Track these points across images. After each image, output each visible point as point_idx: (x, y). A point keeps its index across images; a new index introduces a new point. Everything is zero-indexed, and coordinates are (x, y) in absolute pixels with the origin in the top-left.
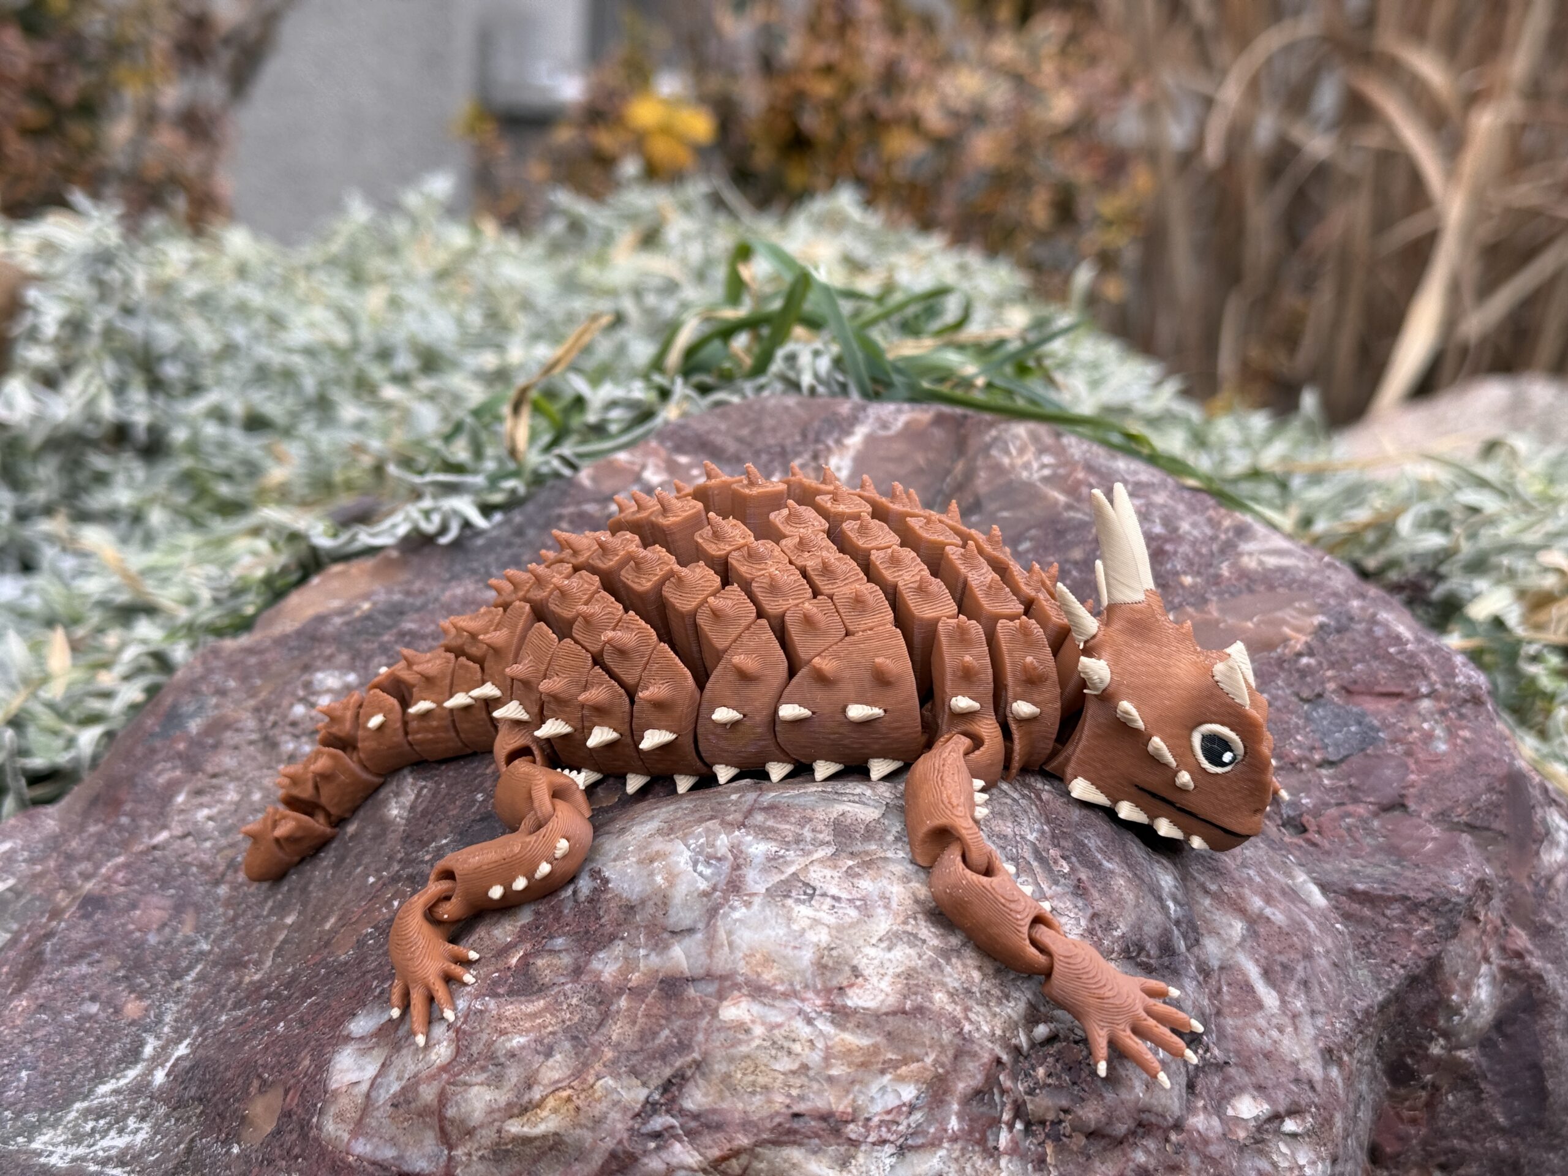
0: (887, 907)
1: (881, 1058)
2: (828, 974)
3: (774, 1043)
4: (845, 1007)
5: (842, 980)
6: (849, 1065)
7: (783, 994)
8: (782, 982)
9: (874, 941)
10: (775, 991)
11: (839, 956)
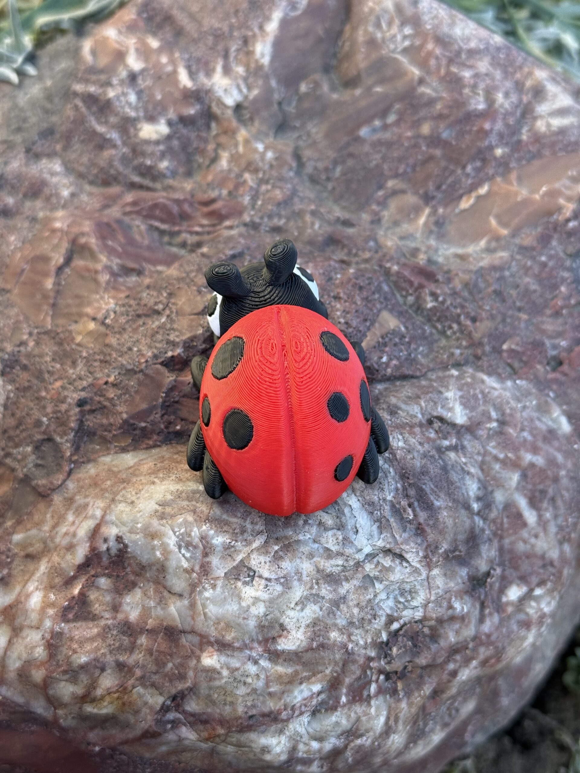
0: (300, 580)
1: (300, 677)
2: (266, 630)
3: (235, 679)
4: (276, 651)
5: (274, 633)
6: (281, 684)
7: (238, 648)
8: (238, 640)
9: (292, 605)
10: (233, 647)
11: (271, 619)
